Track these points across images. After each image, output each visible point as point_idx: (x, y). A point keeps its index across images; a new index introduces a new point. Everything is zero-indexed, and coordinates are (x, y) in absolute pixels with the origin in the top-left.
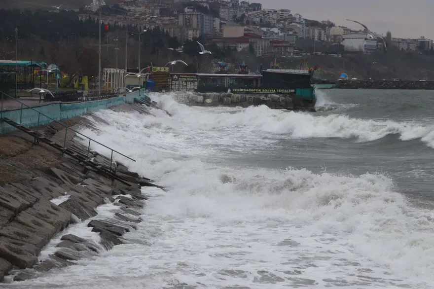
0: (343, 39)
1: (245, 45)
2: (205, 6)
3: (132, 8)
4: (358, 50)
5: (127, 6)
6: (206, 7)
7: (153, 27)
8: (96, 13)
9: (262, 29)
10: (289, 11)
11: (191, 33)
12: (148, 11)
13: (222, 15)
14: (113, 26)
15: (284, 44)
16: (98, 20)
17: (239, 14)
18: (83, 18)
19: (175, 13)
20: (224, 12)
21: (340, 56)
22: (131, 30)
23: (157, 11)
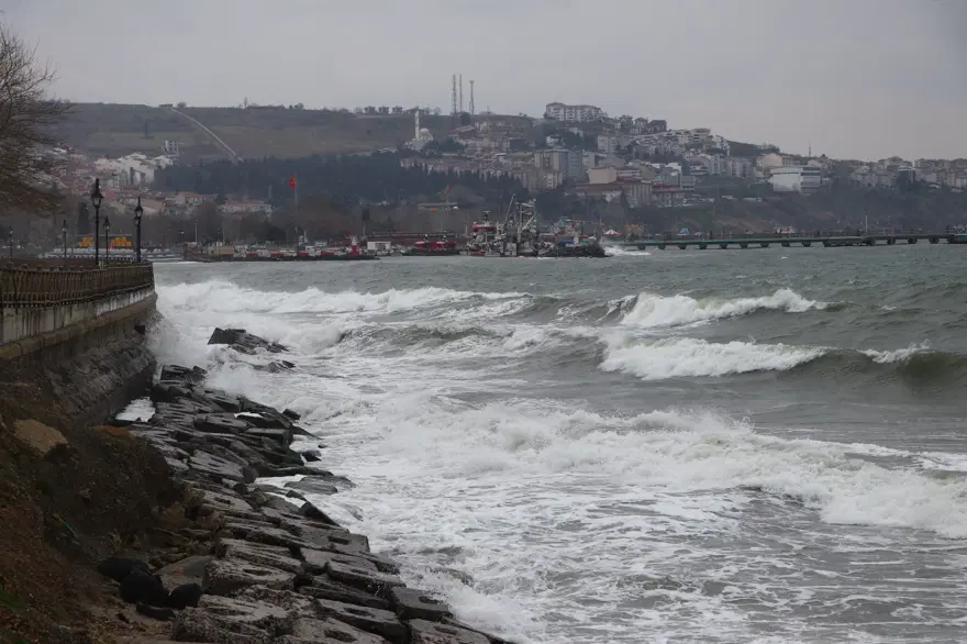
0: (771, 175)
1: (617, 194)
2: (576, 132)
3: (470, 142)
4: (792, 189)
5: (464, 138)
6: (578, 134)
7: (499, 173)
8: (421, 154)
9: (654, 165)
10: (708, 131)
11: (550, 177)
12: (493, 145)
13: (600, 145)
14: (447, 173)
15: (672, 189)
16: (426, 166)
17: (625, 143)
18: (406, 164)
19: (533, 145)
20: (603, 142)
21: (760, 200)
22: (471, 180)
23: (507, 145)
